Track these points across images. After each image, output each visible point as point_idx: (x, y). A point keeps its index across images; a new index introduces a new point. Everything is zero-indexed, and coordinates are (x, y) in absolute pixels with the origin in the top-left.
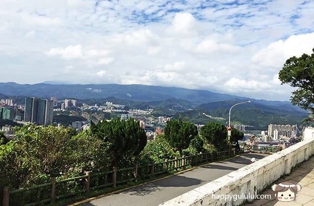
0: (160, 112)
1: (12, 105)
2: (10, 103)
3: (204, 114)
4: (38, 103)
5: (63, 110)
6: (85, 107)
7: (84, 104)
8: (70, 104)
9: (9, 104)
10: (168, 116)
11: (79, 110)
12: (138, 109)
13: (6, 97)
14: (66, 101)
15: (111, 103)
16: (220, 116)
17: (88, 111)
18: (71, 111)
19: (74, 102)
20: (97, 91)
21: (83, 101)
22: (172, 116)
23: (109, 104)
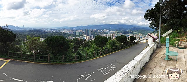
2: (82, 31)
4: (87, 30)
5: (93, 32)
6: (99, 31)
8: (95, 30)
11: (97, 32)
14: (94, 30)
17: (99, 32)
18: (95, 32)
19: (96, 30)
21: (98, 29)
22: (122, 32)
23: (105, 30)
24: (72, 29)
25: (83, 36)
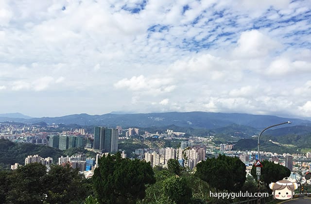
0: (222, 139)
1: (84, 134)
2: (82, 132)
3: (270, 140)
4: (104, 131)
5: (127, 138)
6: (147, 135)
7: (146, 132)
8: (133, 132)
9: (81, 134)
10: (230, 144)
11: (142, 137)
12: (198, 136)
13: (79, 127)
14: (130, 130)
15: (172, 131)
16: (289, 142)
17: (150, 139)
18: (134, 139)
19: (137, 130)
20: (158, 119)
21: (145, 129)
22: (234, 143)
23: (170, 132)
24: (42, 123)
25: (86, 151)
